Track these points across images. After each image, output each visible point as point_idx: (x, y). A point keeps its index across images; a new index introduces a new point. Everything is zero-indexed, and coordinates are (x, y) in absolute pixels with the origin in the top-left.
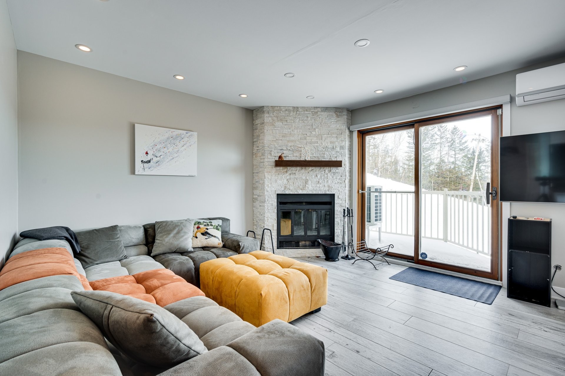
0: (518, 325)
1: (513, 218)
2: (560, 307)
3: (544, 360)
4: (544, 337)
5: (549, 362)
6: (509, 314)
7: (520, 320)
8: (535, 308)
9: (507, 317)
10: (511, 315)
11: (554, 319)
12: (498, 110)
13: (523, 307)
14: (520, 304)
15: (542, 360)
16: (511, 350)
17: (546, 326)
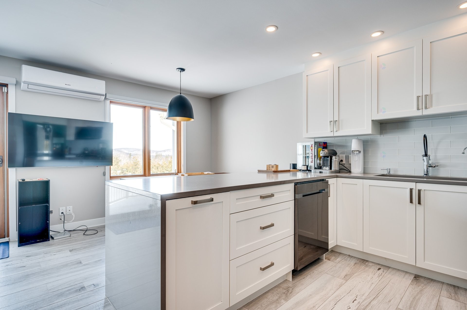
0: (37, 260)
1: (22, 180)
2: (55, 238)
3: (62, 269)
4: (55, 258)
5: (65, 269)
6: (27, 257)
7: (36, 257)
8: (41, 245)
9: (27, 259)
10: (29, 256)
11: (55, 246)
12: (3, 88)
13: (33, 248)
14: (30, 247)
15: (62, 270)
16: (42, 276)
17: (53, 252)
